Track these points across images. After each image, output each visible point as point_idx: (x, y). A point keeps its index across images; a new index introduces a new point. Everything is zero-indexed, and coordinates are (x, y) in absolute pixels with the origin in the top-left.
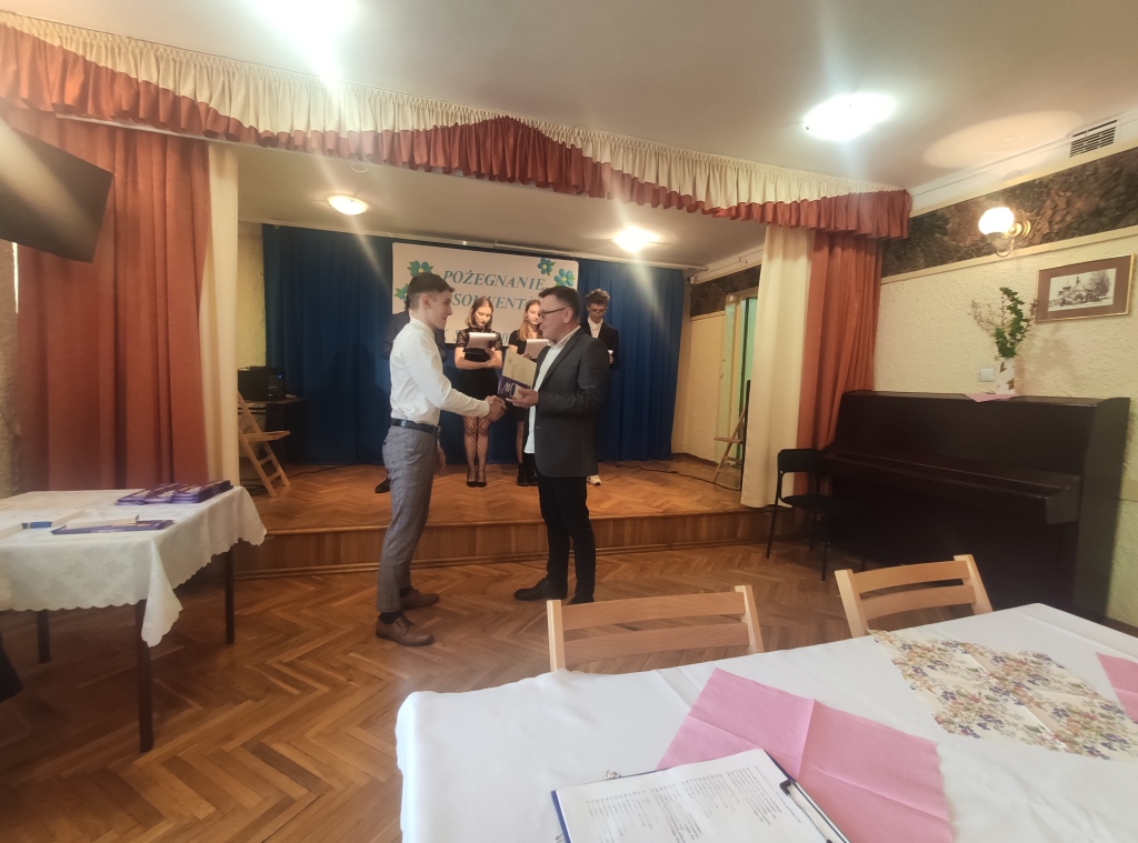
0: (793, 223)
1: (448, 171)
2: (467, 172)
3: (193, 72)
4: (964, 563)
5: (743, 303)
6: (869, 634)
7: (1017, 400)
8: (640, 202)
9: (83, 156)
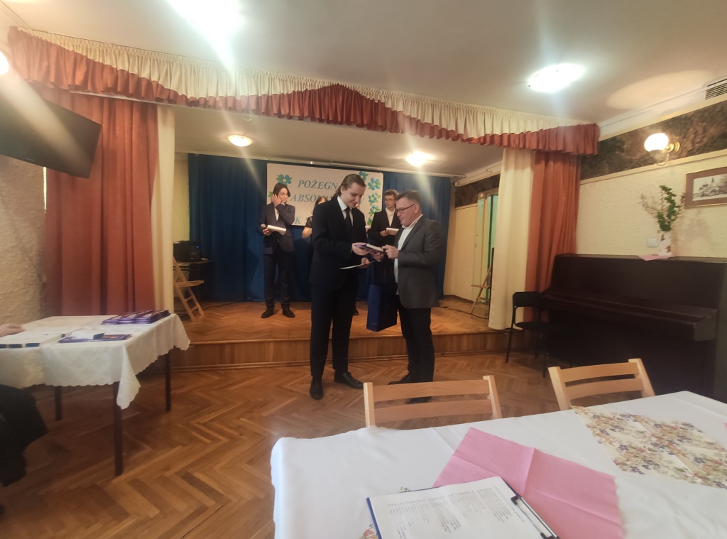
0: (521, 146)
1: (301, 118)
2: (313, 119)
3: (149, 63)
4: (635, 364)
5: (489, 198)
6: (571, 408)
7: (673, 259)
8: (422, 135)
9: (85, 115)
